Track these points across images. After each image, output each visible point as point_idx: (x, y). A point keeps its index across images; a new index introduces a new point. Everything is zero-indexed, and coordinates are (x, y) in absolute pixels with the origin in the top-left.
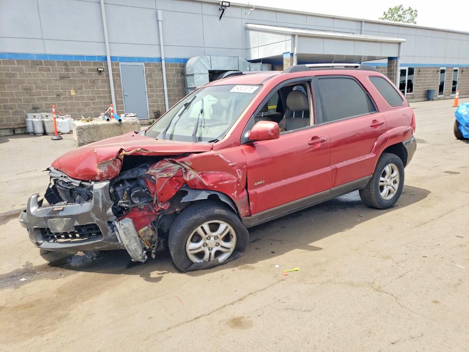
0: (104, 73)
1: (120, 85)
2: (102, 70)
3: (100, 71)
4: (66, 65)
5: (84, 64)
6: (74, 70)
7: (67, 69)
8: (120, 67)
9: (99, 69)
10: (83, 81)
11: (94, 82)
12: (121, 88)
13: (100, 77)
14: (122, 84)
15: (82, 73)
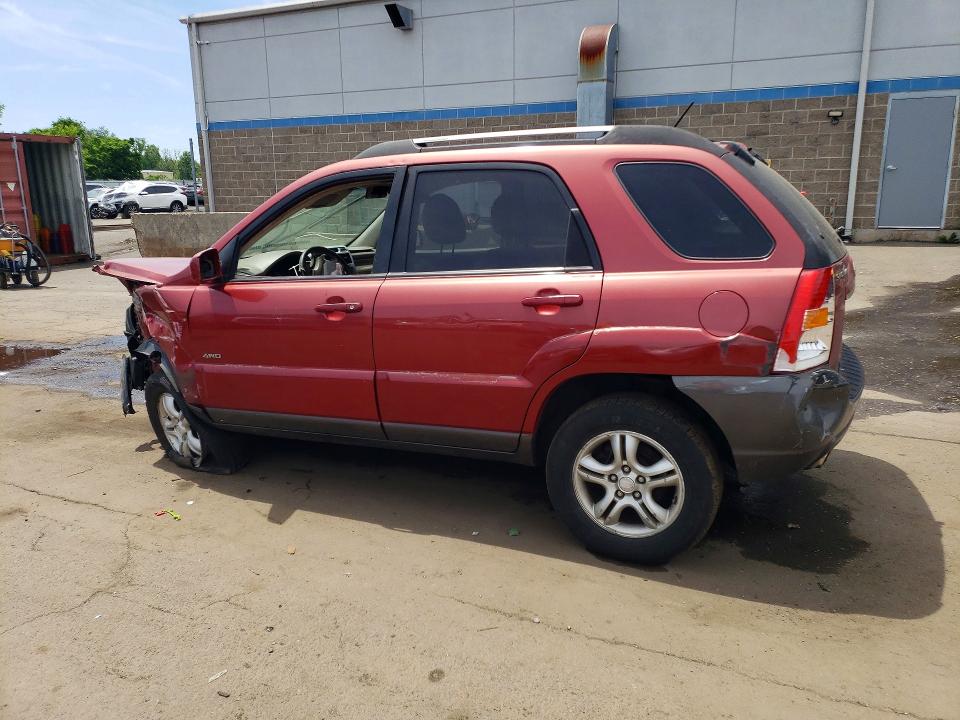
0: (845, 123)
1: (880, 145)
2: (839, 114)
3: (835, 118)
4: (766, 108)
5: (804, 104)
6: (778, 117)
7: (765, 118)
8: (889, 107)
9: (832, 114)
10: (793, 141)
11: (816, 142)
12: (880, 154)
13: (834, 131)
14: (885, 144)
15: (795, 122)
